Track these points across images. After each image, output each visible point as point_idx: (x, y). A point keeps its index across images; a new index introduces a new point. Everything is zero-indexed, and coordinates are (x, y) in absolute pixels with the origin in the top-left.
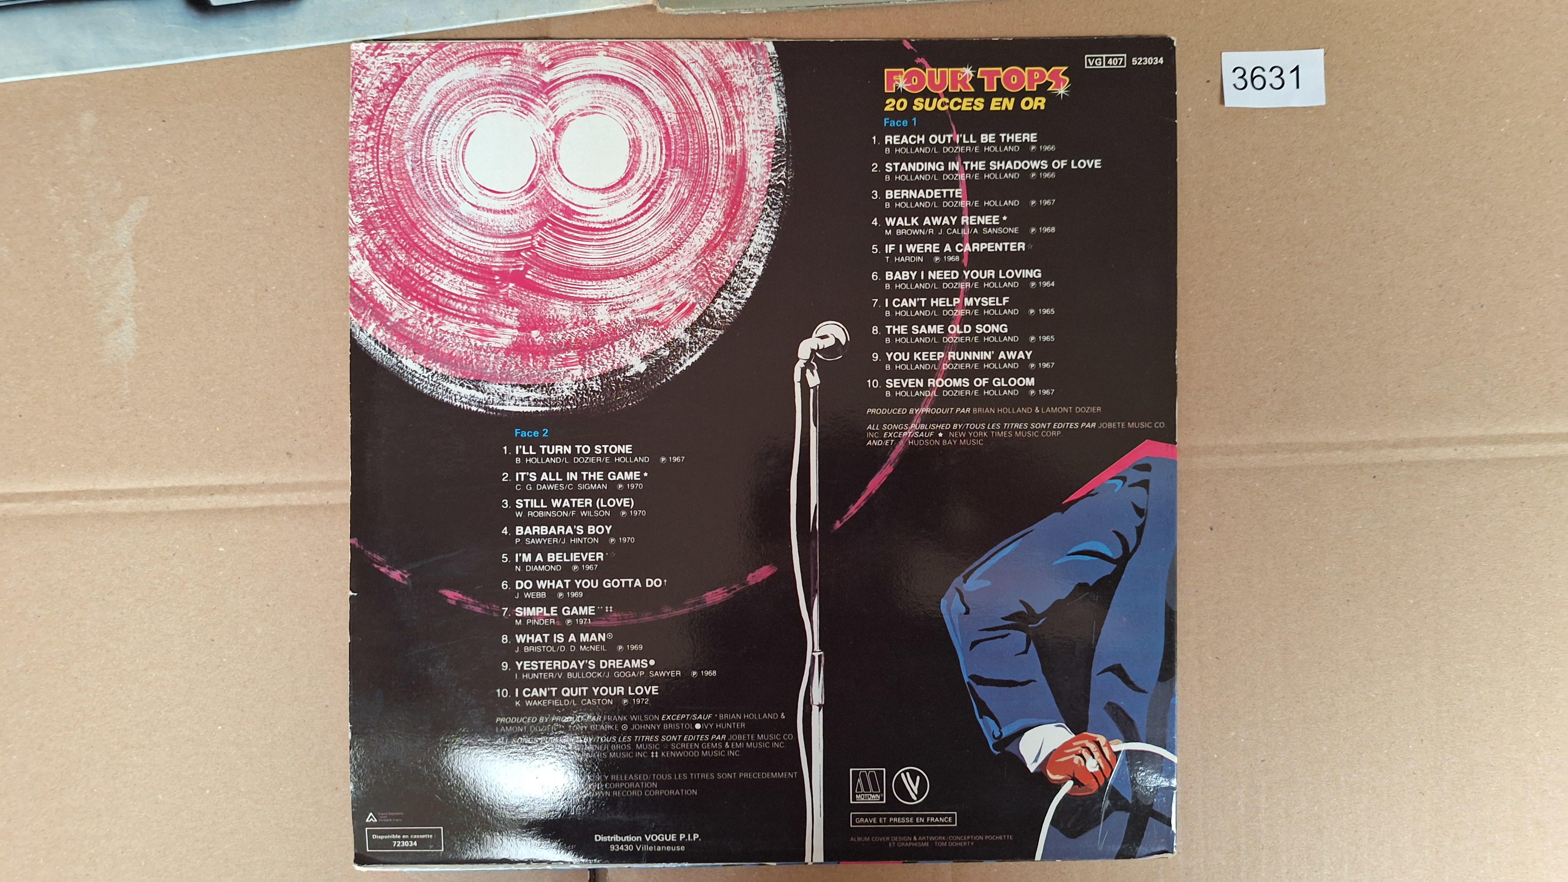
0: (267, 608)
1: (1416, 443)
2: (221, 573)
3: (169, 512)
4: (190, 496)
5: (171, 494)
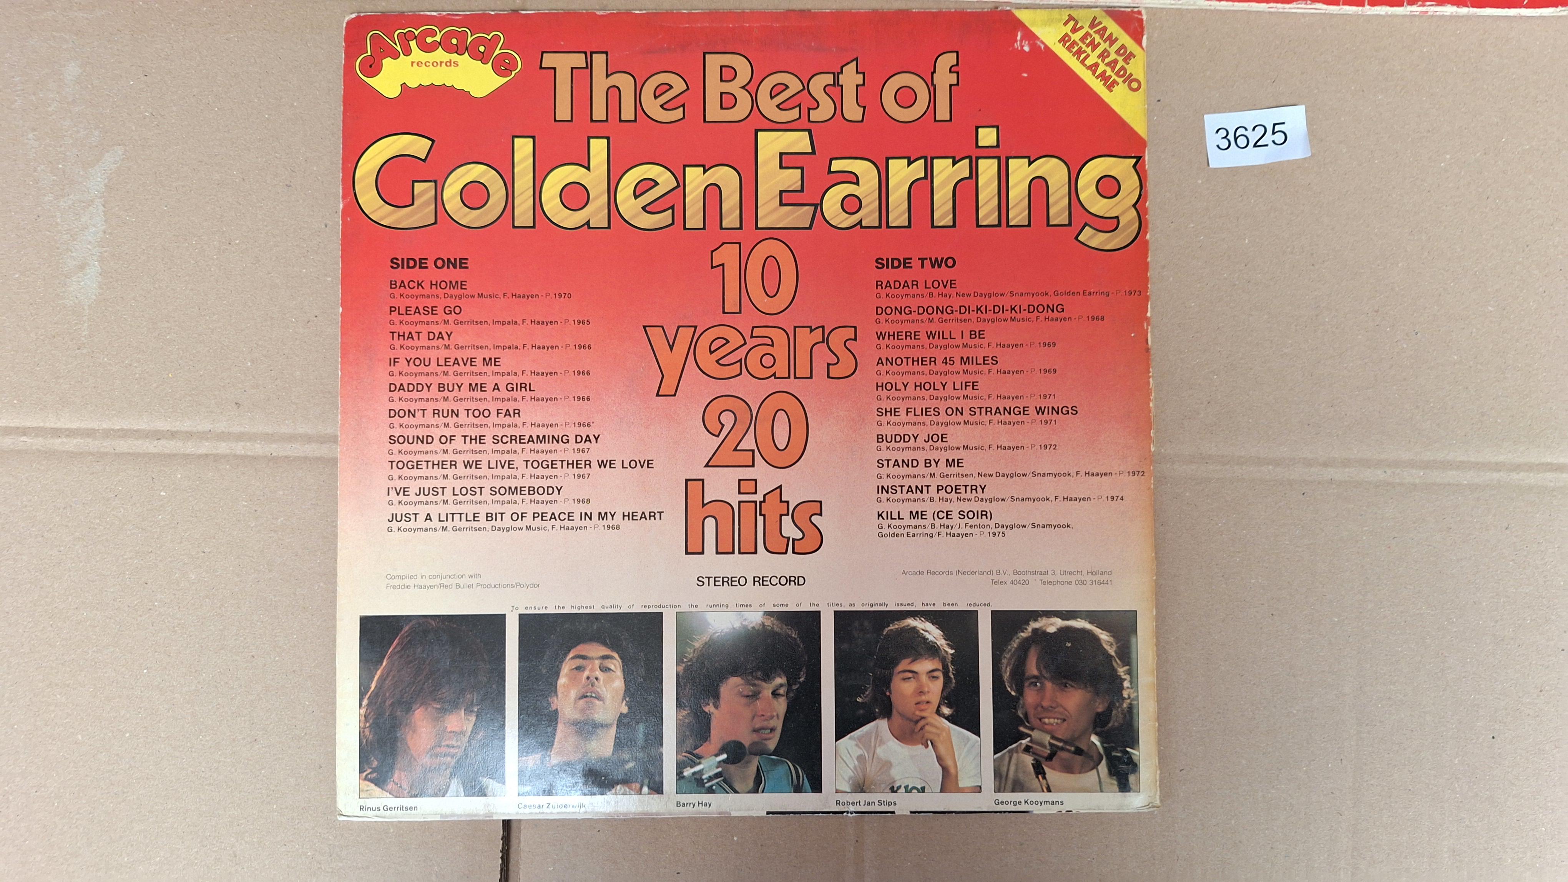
0: (203, 554)
1: (1346, 463)
2: (160, 517)
3: (116, 454)
4: (137, 439)
5: (119, 437)
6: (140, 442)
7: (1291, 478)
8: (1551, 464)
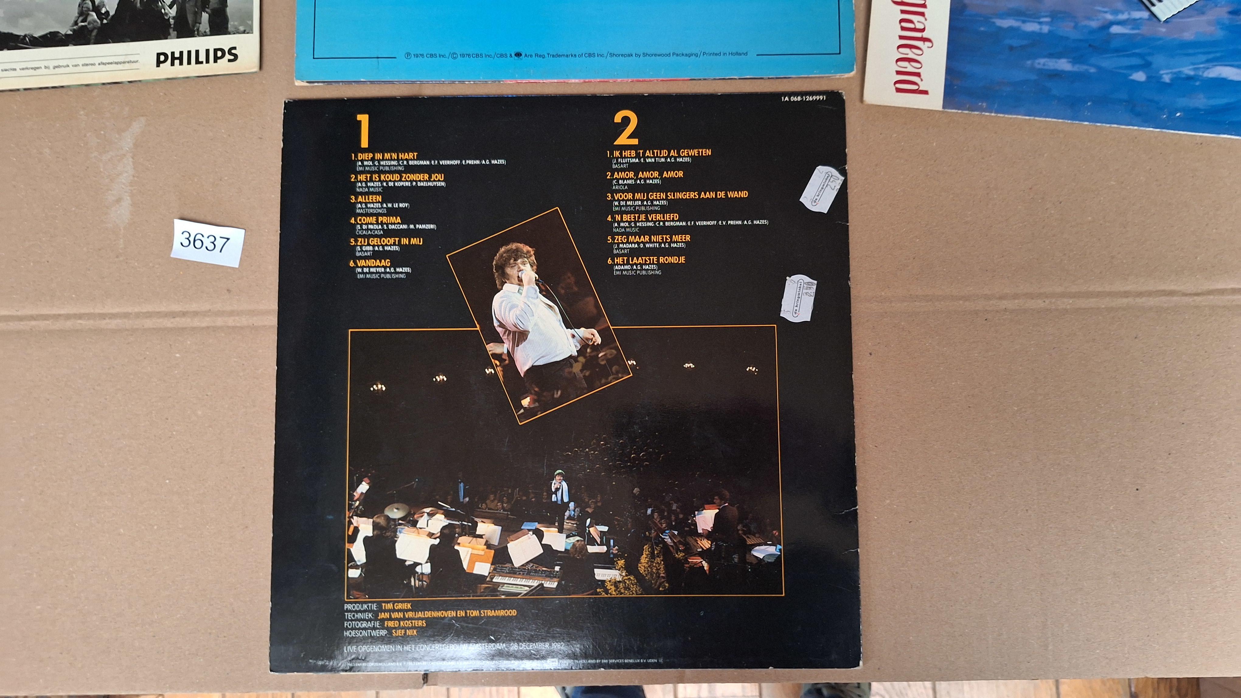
2: (176, 372)
3: (144, 329)
5: (146, 317)
6: (161, 320)
7: (977, 309)
8: (1163, 291)
